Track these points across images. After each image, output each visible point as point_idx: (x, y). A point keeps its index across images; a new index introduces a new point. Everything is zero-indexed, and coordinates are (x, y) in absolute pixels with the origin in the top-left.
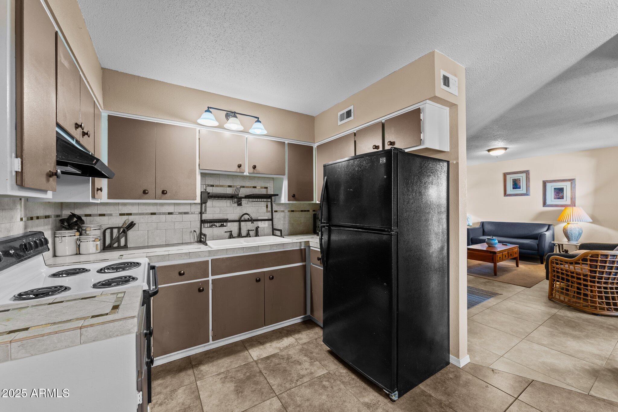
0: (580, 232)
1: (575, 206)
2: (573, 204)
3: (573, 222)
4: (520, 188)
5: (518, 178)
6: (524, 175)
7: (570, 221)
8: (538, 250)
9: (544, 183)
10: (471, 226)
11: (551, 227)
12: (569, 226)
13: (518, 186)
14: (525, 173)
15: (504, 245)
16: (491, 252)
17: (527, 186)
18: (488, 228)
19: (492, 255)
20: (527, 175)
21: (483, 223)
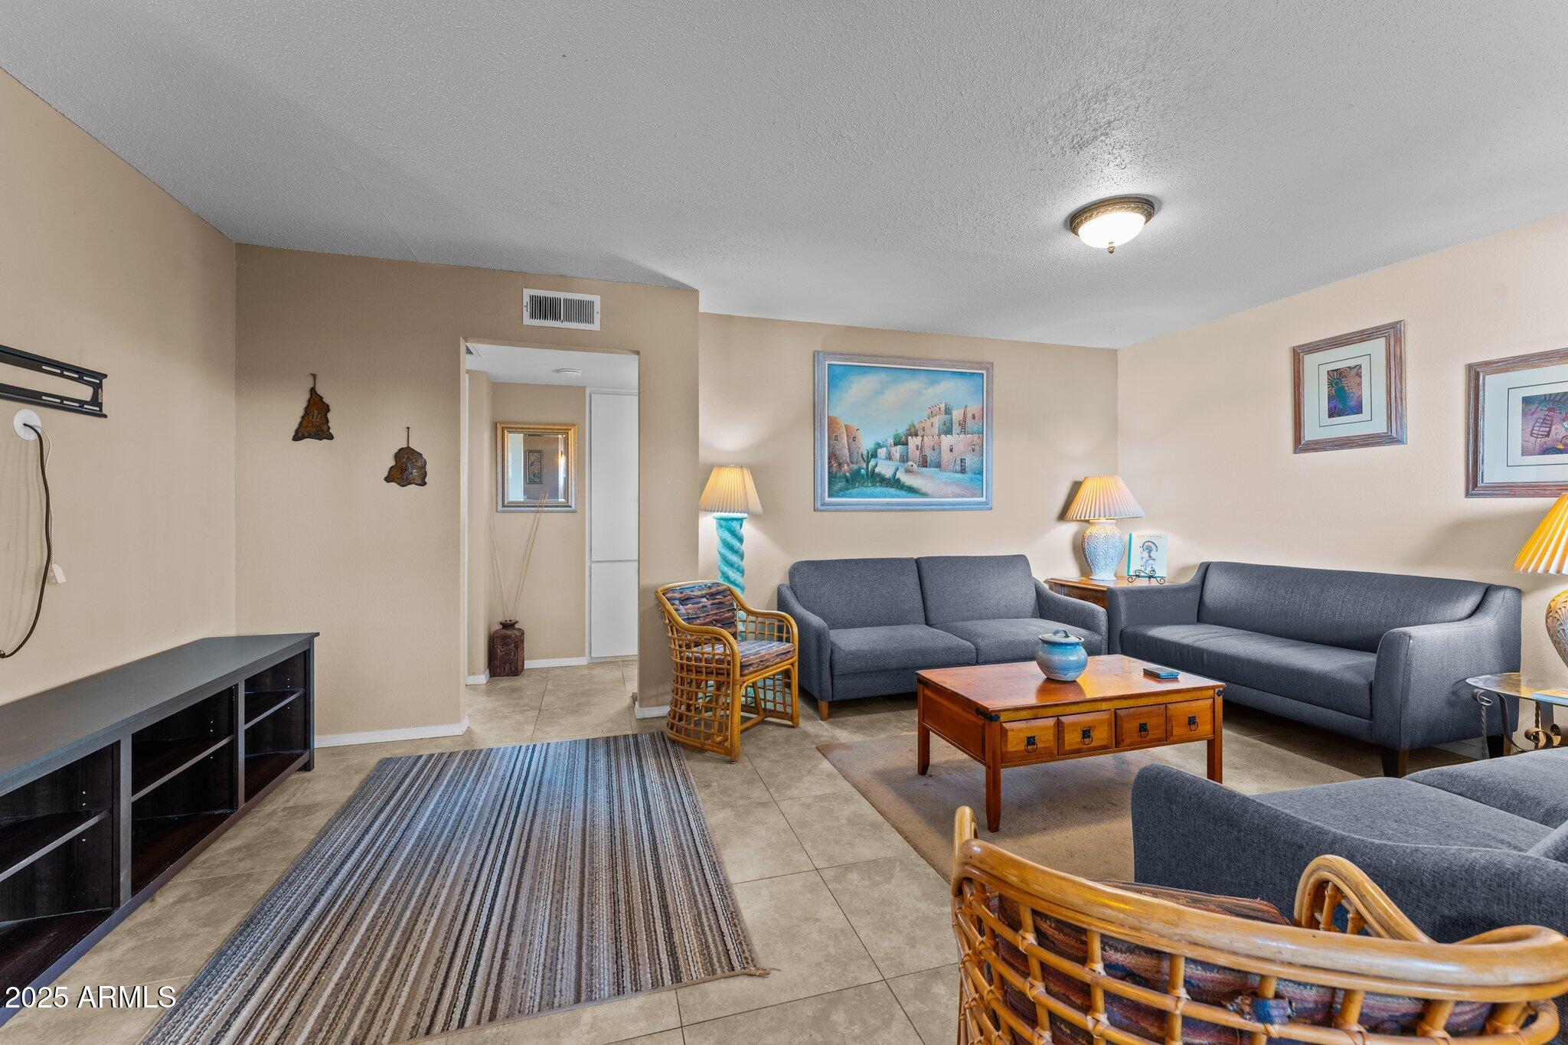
4: (1358, 410)
5: (1352, 363)
6: (1376, 346)
8: (1371, 717)
9: (1473, 373)
11: (1500, 598)
13: (1353, 403)
14: (1383, 339)
15: (1148, 674)
16: (978, 708)
17: (1393, 400)
18: (1219, 589)
19: (981, 722)
20: (1392, 348)
21: (1206, 569)
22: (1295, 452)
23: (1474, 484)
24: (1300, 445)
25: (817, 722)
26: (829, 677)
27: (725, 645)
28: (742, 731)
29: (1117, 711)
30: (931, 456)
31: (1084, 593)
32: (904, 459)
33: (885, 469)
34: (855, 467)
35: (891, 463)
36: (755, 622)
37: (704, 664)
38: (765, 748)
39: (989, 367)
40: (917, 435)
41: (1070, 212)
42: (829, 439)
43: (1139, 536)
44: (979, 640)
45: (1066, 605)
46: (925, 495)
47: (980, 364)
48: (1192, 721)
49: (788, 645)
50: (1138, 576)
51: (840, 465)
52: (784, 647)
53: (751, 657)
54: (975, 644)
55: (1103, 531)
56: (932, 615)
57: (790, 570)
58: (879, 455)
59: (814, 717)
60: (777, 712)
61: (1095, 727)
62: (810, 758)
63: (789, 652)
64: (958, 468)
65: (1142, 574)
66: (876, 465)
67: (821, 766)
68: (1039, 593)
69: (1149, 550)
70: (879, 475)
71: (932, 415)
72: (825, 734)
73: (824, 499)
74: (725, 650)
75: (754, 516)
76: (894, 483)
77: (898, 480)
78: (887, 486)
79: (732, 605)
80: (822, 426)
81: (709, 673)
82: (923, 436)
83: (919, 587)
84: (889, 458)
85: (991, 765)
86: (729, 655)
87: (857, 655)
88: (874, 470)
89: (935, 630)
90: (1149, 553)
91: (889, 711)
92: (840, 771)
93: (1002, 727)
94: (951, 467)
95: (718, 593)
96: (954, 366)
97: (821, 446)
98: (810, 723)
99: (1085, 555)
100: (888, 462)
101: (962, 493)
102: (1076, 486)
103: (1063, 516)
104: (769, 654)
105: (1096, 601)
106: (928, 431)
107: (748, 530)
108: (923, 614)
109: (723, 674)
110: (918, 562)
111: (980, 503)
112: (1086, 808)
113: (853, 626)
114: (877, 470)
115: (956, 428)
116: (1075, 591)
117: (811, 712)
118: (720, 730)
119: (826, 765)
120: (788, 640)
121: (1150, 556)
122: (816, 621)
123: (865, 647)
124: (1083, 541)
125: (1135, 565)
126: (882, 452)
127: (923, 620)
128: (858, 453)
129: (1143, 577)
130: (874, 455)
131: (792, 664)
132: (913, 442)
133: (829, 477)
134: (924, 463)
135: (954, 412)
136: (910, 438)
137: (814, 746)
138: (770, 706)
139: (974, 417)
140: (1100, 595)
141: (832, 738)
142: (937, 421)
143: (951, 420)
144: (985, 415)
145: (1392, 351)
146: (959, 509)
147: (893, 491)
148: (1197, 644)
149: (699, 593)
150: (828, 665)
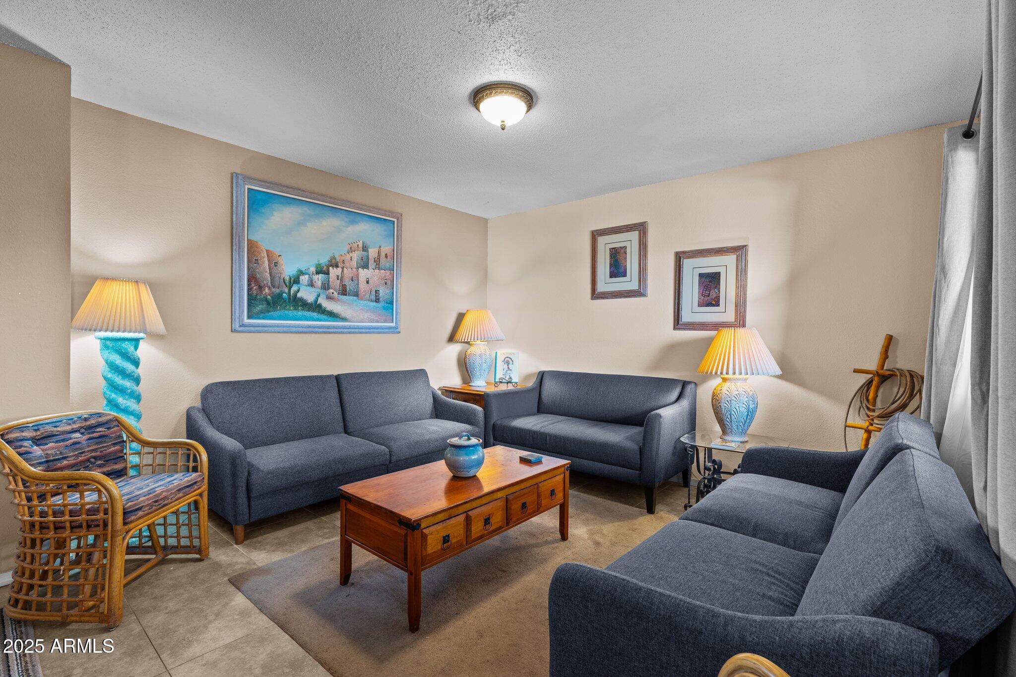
0: (752, 406)
1: (744, 326)
2: (740, 322)
3: (734, 376)
4: (625, 275)
5: (622, 245)
6: (634, 236)
7: (727, 373)
8: (641, 469)
9: (678, 257)
10: (516, 383)
11: (689, 389)
12: (726, 386)
13: (622, 270)
14: (638, 232)
15: (523, 460)
16: (400, 519)
17: (642, 269)
18: (551, 389)
19: (403, 532)
20: (642, 237)
21: (542, 375)
22: (592, 299)
23: (678, 323)
24: (596, 295)
25: (231, 547)
26: (245, 500)
27: (99, 491)
28: (125, 586)
29: (508, 497)
30: (350, 286)
31: (467, 397)
32: (326, 286)
33: (307, 294)
34: (277, 291)
35: (313, 289)
36: (152, 453)
37: (67, 517)
38: (162, 596)
39: (399, 217)
40: (337, 266)
41: (474, 87)
42: (249, 261)
43: (502, 353)
44: (392, 443)
45: (455, 407)
46: (344, 319)
47: (392, 214)
48: (553, 493)
49: (194, 475)
50: (501, 382)
51: (261, 288)
52: (189, 478)
53: (142, 499)
54: (388, 447)
55: (479, 350)
56: (351, 425)
57: (202, 392)
58: (301, 282)
59: (228, 542)
60: (181, 547)
61: (493, 513)
62: (219, 595)
63: (195, 483)
64: (373, 297)
65: (504, 381)
66: (298, 291)
67: (233, 603)
68: (435, 398)
69: (508, 363)
70: (301, 300)
71: (351, 250)
72: (241, 560)
73: (243, 320)
74: (100, 496)
75: (154, 337)
76: (316, 308)
77: (320, 306)
78: (309, 311)
79: (120, 436)
80: (240, 248)
81: (75, 527)
82: (343, 268)
83: (338, 401)
84: (311, 284)
85: (413, 571)
86: (106, 503)
87: (276, 474)
88: (296, 295)
89: (354, 438)
90: (508, 366)
91: (310, 519)
92: (255, 603)
93: (422, 532)
94: (367, 296)
95: (100, 425)
96: (370, 211)
97: (240, 266)
98: (223, 550)
99: (466, 368)
100: (310, 288)
101: (376, 319)
102: (461, 317)
103: (451, 339)
104: (168, 491)
105: (475, 402)
106: (347, 264)
107: (146, 351)
108: (342, 424)
109: (98, 526)
110: (338, 378)
111: (390, 328)
112: (486, 581)
113: (274, 443)
114: (299, 295)
115: (372, 264)
116: (460, 395)
117: (225, 536)
118: (94, 593)
119: (239, 600)
120: (195, 469)
121: (508, 368)
122: (230, 443)
123: (287, 464)
124: (465, 357)
125: (499, 375)
126: (304, 279)
127: (342, 430)
128: (280, 278)
129: (505, 382)
130: (296, 281)
131: (201, 495)
132: (334, 272)
133: (248, 299)
134: (344, 291)
135: (370, 250)
136: (331, 268)
137: (226, 579)
138: (172, 542)
139: (386, 256)
140: (477, 397)
141: (248, 563)
142: (356, 256)
143: (368, 256)
144: (395, 256)
145: (642, 239)
146: (374, 333)
147: (315, 315)
148: (542, 430)
149: (69, 428)
150: (244, 488)
